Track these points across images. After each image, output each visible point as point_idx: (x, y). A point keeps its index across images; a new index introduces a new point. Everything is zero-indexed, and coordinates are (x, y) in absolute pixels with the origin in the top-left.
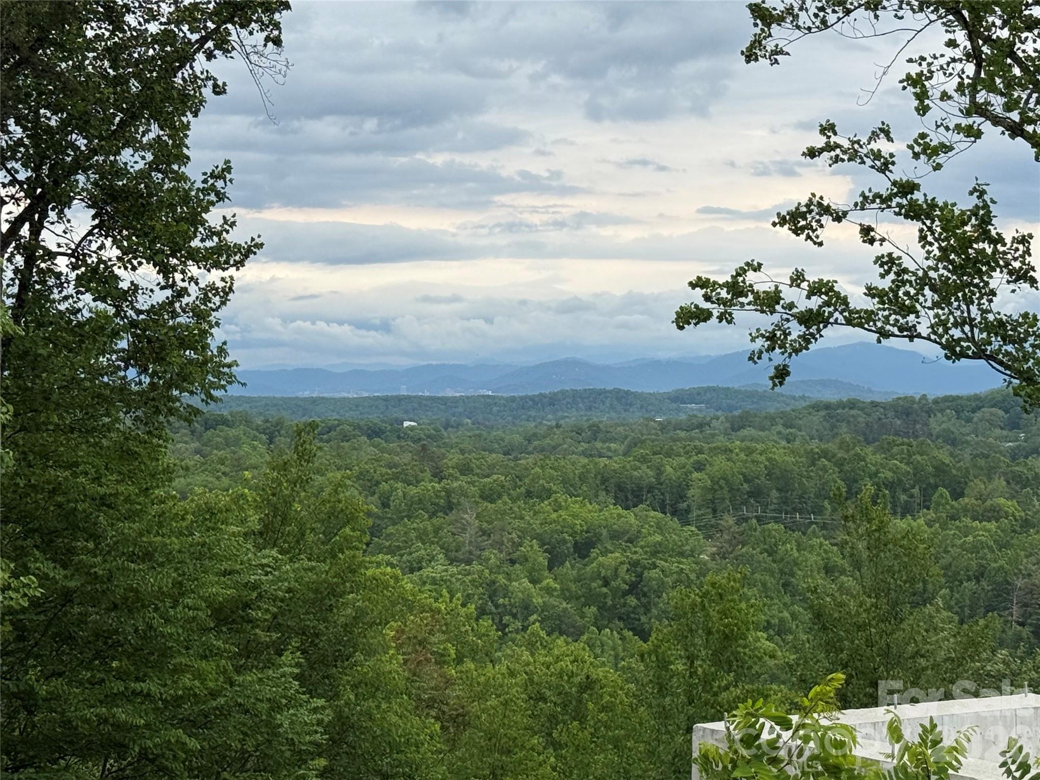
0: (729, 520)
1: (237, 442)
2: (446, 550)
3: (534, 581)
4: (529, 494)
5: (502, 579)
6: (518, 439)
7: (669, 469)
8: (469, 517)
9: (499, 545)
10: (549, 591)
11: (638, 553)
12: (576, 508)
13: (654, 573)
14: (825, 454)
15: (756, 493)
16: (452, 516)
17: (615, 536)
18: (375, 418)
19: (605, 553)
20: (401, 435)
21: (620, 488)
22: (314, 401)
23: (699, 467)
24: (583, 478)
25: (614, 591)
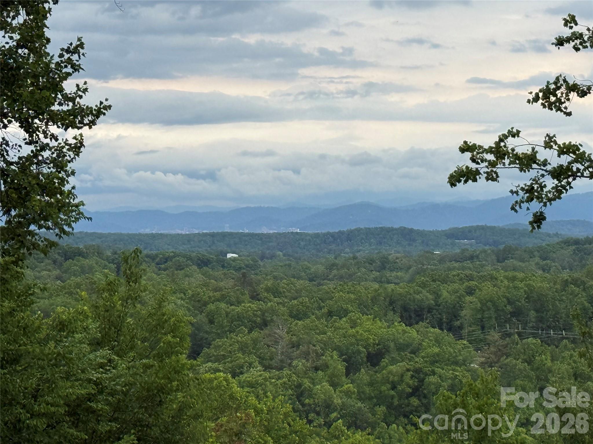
0: (494, 335)
1: (91, 269)
2: (261, 359)
3: (334, 385)
4: (330, 314)
5: (307, 383)
6: (321, 268)
7: (445, 294)
8: (281, 332)
9: (306, 355)
10: (348, 394)
11: (419, 361)
12: (368, 324)
13: (433, 379)
14: (575, 282)
15: (517, 313)
16: (266, 331)
17: (401, 348)
18: (203, 251)
19: (393, 362)
20: (224, 264)
21: (405, 309)
22: (153, 236)
23: (470, 292)
24: (374, 300)
25: (400, 395)
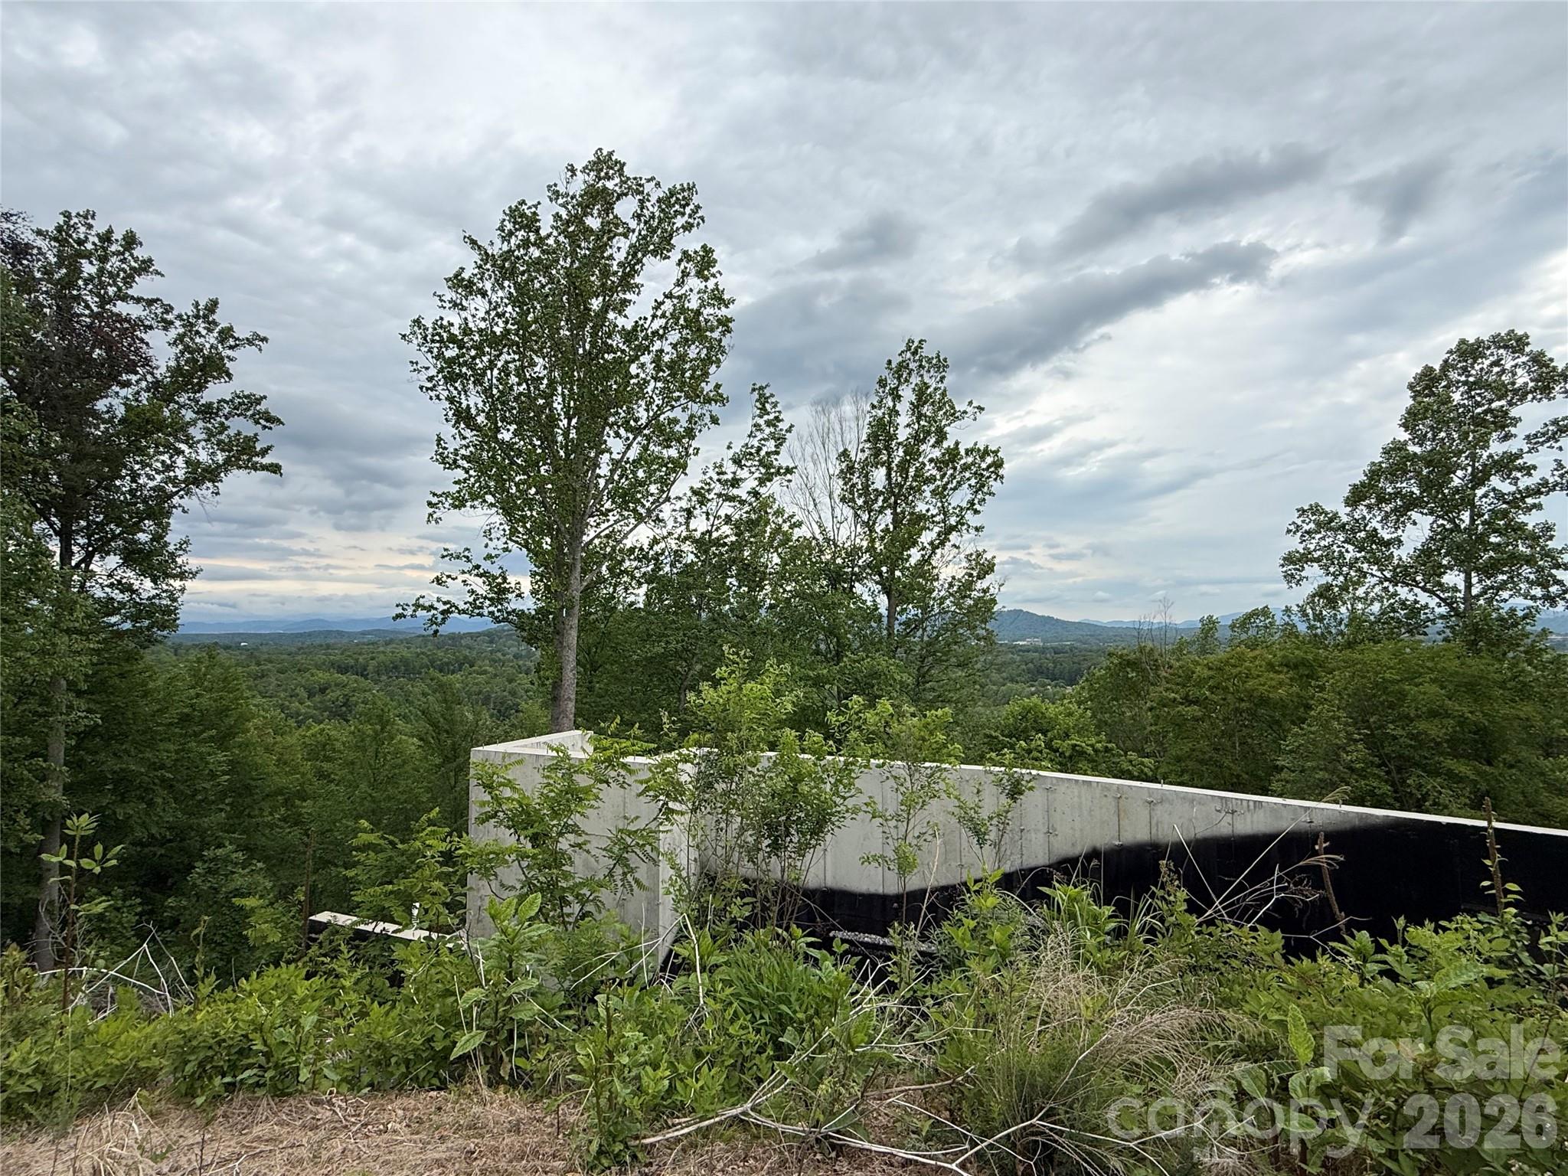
0: (384, 678)
1: (159, 652)
2: (260, 693)
3: (301, 704)
4: (299, 671)
5: (287, 703)
6: (294, 649)
7: (361, 660)
8: (273, 680)
9: (285, 690)
10: (309, 707)
11: (346, 691)
12: (321, 675)
13: (354, 698)
14: (423, 653)
15: (396, 667)
16: (265, 679)
17: (337, 685)
18: (227, 642)
19: (333, 691)
20: (239, 648)
21: (339, 667)
22: (197, 635)
23: (373, 659)
24: (324, 664)
25: (336, 707)
